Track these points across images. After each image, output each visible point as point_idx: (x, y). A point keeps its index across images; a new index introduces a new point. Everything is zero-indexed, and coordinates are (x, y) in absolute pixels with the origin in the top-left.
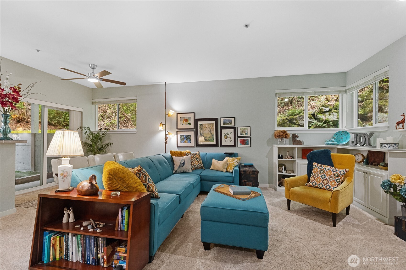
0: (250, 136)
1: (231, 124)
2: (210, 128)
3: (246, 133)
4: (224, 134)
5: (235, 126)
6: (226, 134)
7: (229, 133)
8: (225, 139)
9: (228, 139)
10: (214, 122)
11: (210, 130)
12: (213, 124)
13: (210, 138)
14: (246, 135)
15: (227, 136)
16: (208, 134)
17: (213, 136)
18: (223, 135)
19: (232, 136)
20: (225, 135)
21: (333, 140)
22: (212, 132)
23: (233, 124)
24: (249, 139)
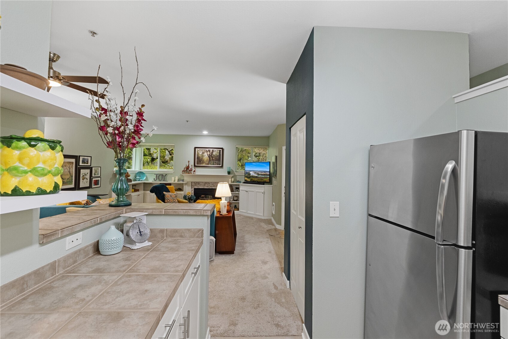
0: (100, 176)
1: (88, 163)
2: (69, 167)
3: (98, 173)
4: (82, 174)
5: (91, 166)
6: (84, 174)
7: (86, 174)
8: (83, 181)
9: (85, 180)
10: (73, 160)
11: (70, 170)
12: (73, 163)
13: (69, 180)
14: (98, 175)
15: (85, 176)
16: (67, 174)
17: (72, 177)
18: (81, 176)
19: (88, 176)
20: (83, 176)
21: (139, 178)
22: (71, 173)
23: (89, 164)
24: (99, 179)
